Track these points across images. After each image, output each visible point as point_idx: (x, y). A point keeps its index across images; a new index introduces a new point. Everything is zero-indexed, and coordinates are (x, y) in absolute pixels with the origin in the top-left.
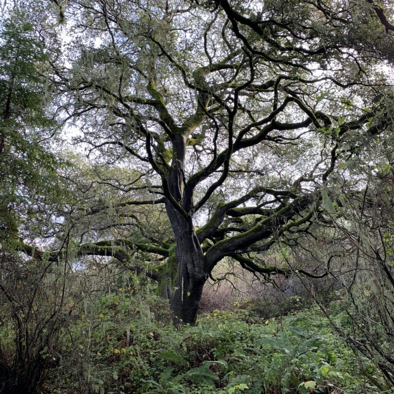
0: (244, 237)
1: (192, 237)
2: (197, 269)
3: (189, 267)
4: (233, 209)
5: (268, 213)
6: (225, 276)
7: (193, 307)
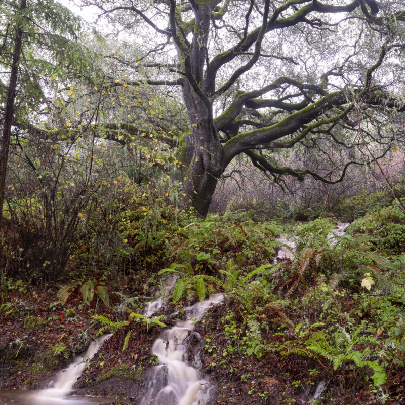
0: (268, 131)
1: (211, 127)
2: (213, 162)
3: (205, 158)
4: (252, 99)
5: (290, 108)
6: (232, 173)
7: (205, 201)
